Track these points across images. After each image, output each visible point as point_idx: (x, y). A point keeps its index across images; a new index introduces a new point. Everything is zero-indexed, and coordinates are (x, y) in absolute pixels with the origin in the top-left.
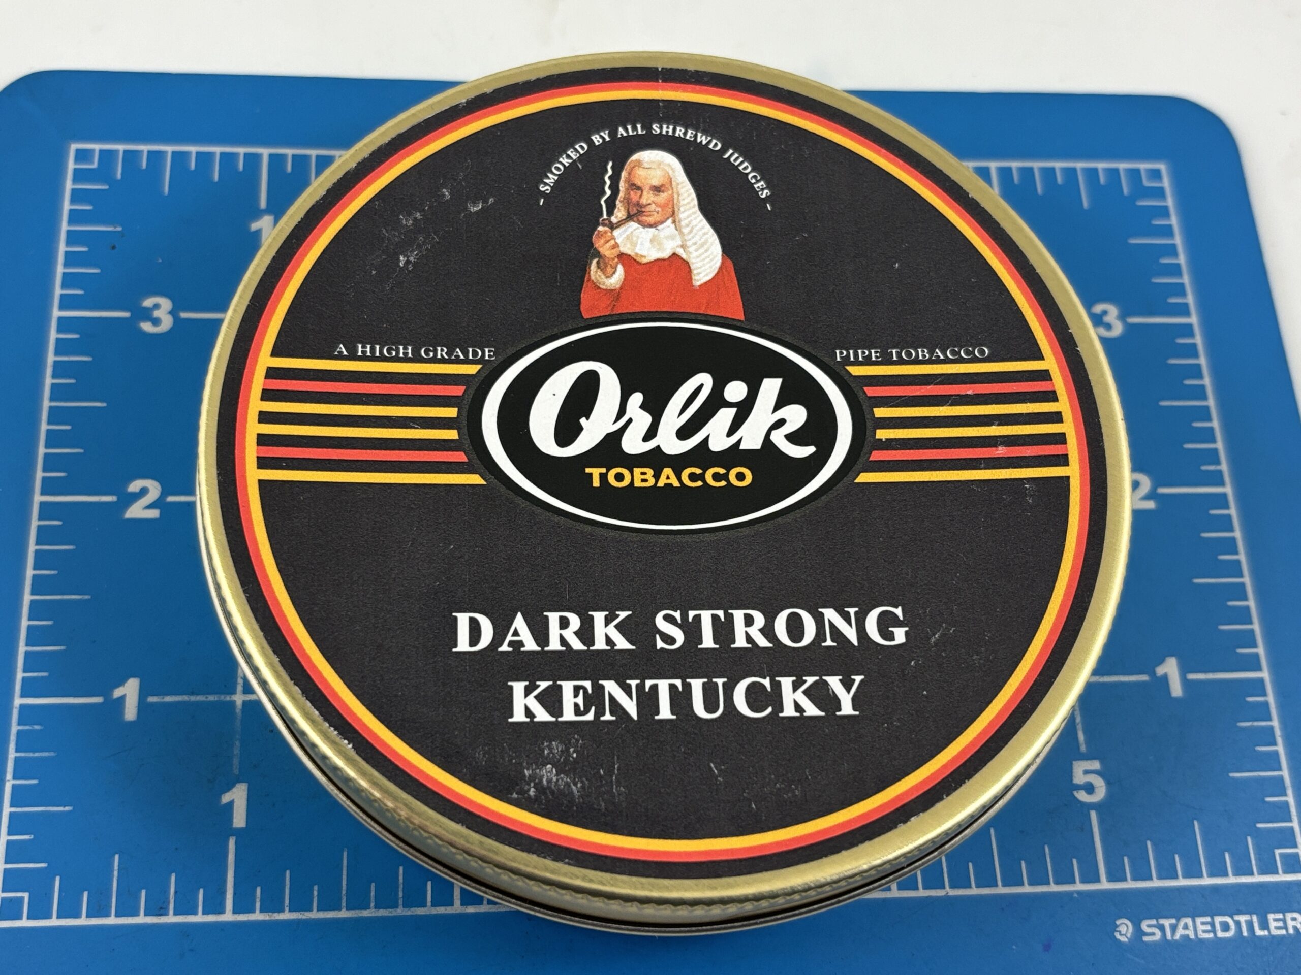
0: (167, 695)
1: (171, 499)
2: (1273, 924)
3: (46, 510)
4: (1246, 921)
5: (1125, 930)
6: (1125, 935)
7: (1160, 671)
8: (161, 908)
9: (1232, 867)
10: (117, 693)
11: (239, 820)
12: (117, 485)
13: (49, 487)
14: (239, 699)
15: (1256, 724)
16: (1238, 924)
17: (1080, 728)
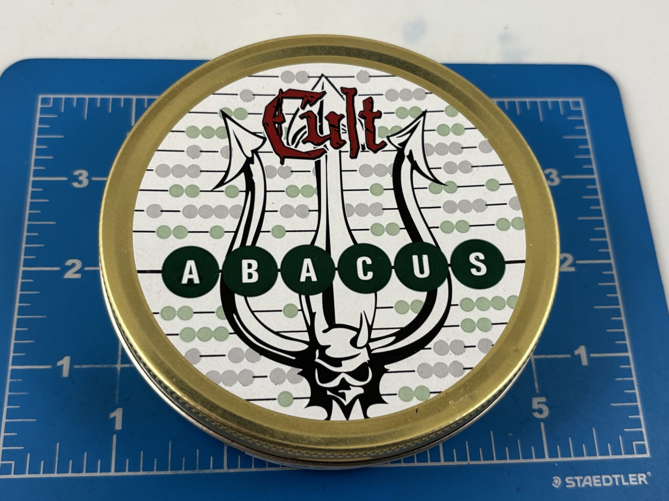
0: (84, 364)
1: (87, 269)
2: (631, 480)
3: (26, 275)
4: (618, 478)
5: (557, 482)
6: (557, 484)
7: (577, 352)
8: (80, 469)
9: (612, 451)
10: (59, 363)
11: (118, 426)
12: (60, 262)
13: (27, 263)
14: (119, 366)
15: (625, 379)
16: (614, 479)
17: (536, 381)
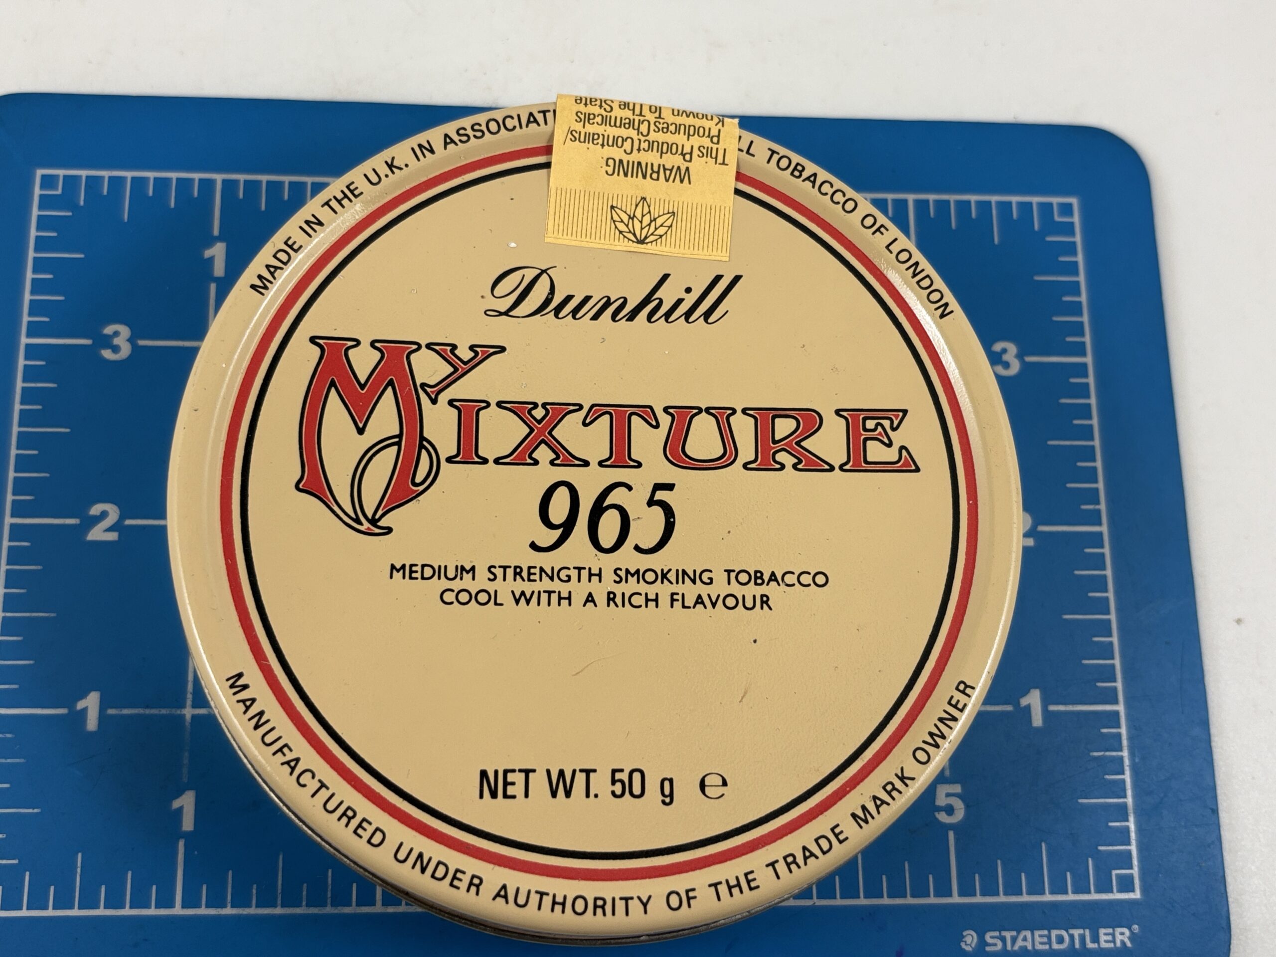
1: (128, 522)
3: (16, 532)
5: (970, 940)
6: (970, 945)
7: (1024, 702)
9: (1072, 886)
12: (80, 509)
13: (18, 510)
15: (1108, 754)
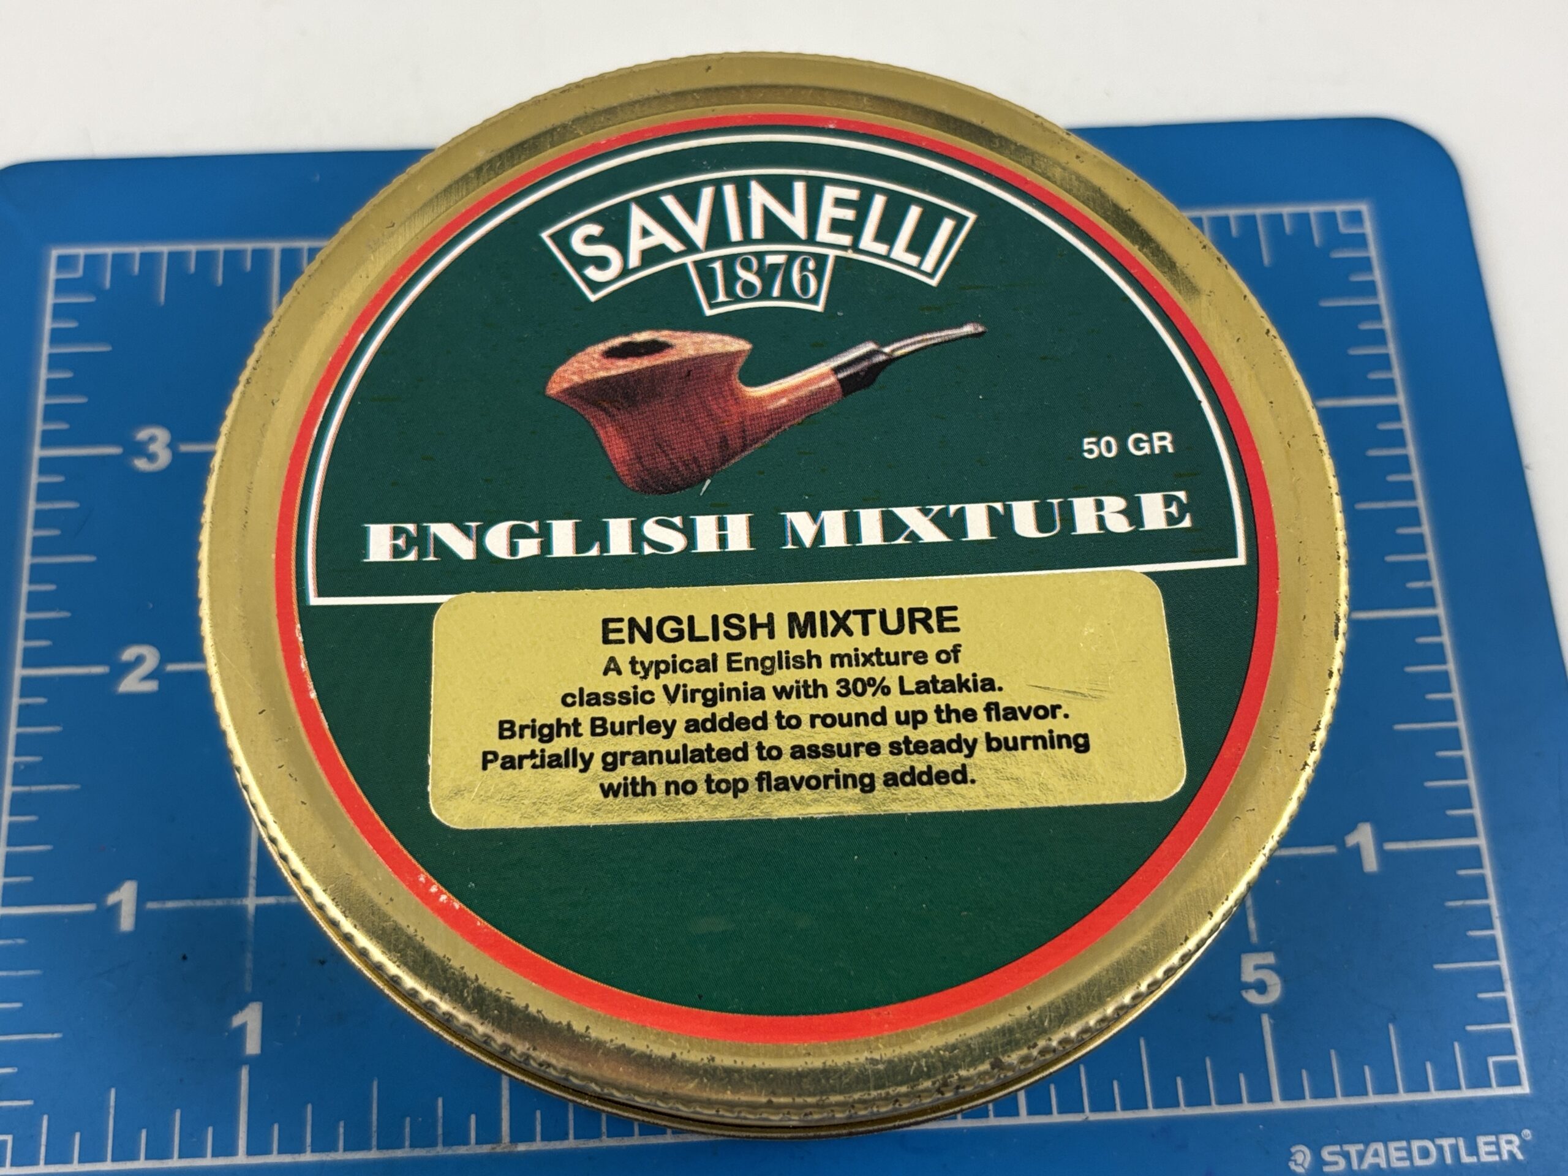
0: (169, 899)
1: (171, 667)
2: (1483, 1149)
3: (29, 686)
4: (1451, 1146)
5: (1302, 1158)
6: (1302, 1165)
7: (1351, 840)
8: (164, 1151)
9: (1435, 1080)
10: (112, 899)
11: (253, 1046)
12: (108, 653)
13: (32, 659)
14: (251, 902)
15: (1470, 903)
16: (1440, 1149)
17: (1250, 912)
